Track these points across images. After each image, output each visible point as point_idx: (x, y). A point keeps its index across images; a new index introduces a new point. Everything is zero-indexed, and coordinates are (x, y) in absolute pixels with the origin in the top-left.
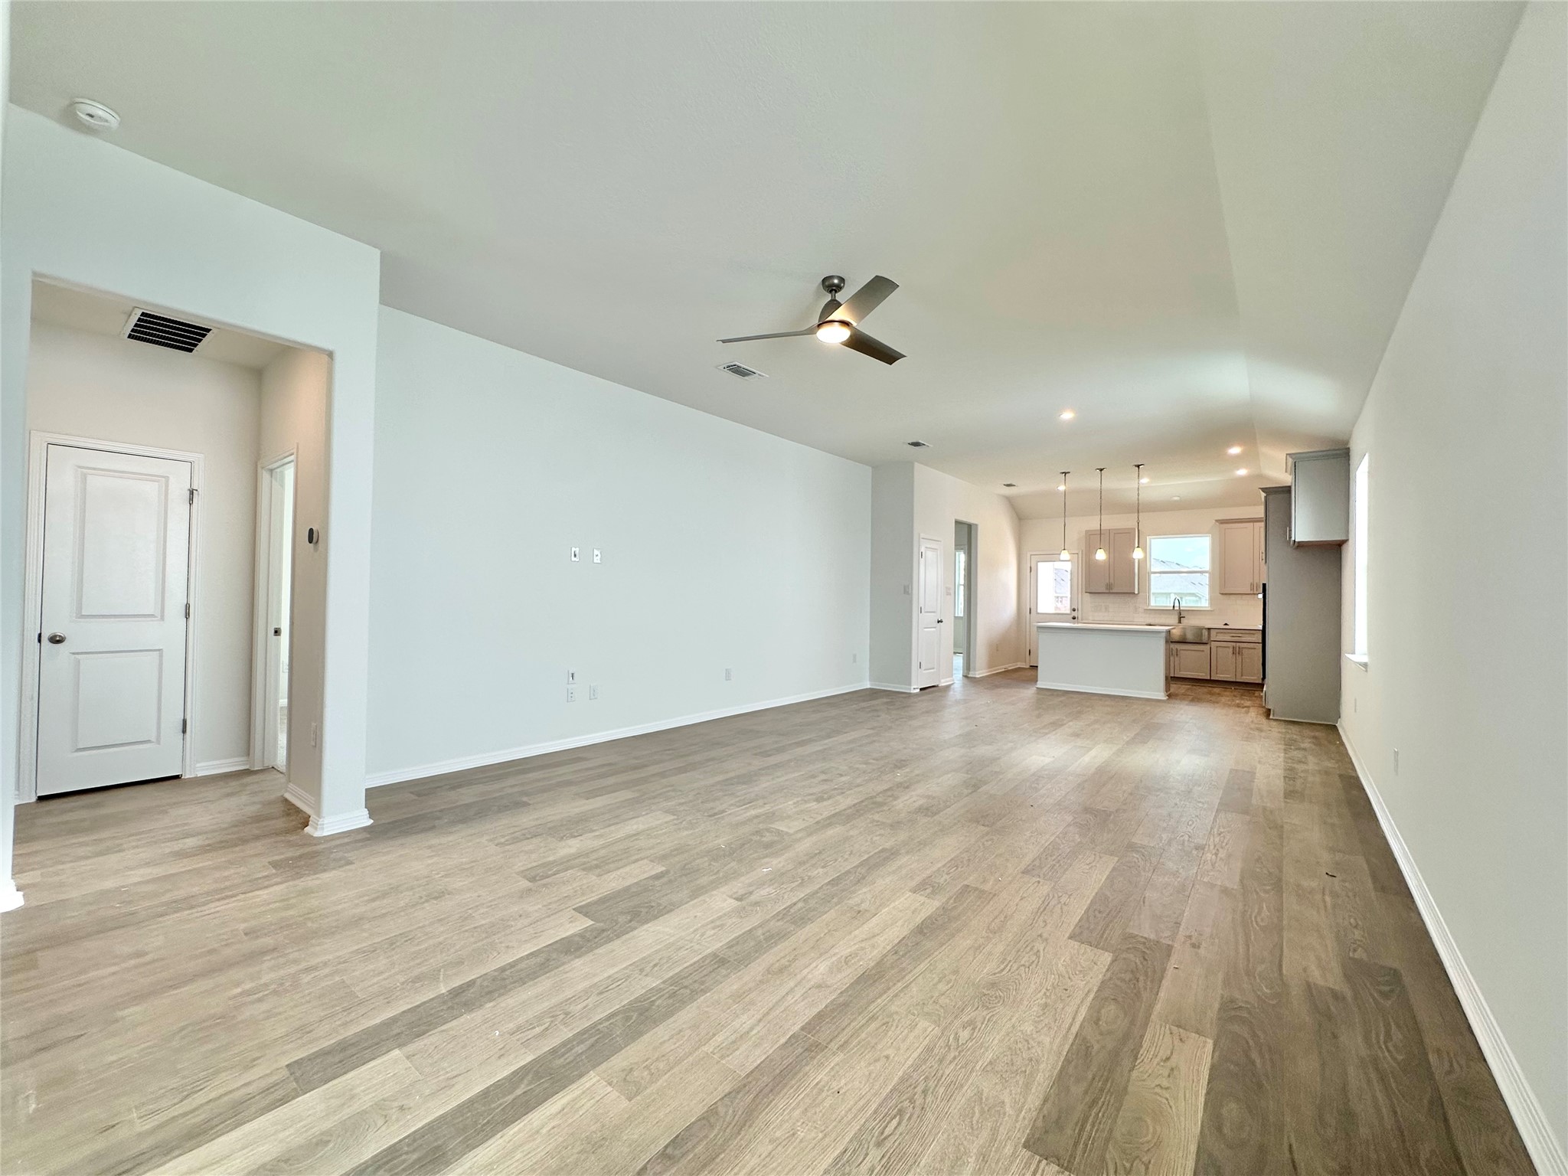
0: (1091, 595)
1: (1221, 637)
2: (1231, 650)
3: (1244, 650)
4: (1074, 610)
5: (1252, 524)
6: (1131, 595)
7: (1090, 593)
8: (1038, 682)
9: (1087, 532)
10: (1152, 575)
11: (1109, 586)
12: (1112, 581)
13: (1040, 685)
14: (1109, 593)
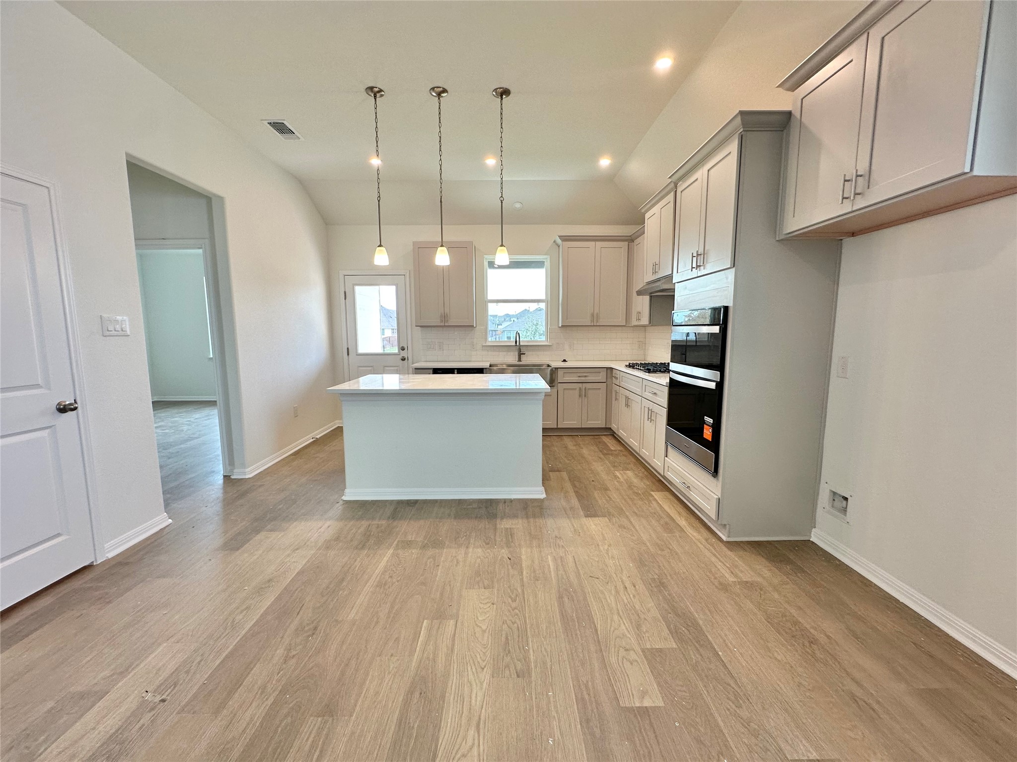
0: (422, 328)
1: (568, 378)
2: (577, 392)
3: (590, 391)
4: (403, 349)
5: (594, 243)
6: (471, 328)
7: (421, 326)
8: (347, 491)
9: (414, 243)
10: (490, 304)
11: (444, 317)
12: (447, 310)
13: (351, 494)
14: (445, 326)
